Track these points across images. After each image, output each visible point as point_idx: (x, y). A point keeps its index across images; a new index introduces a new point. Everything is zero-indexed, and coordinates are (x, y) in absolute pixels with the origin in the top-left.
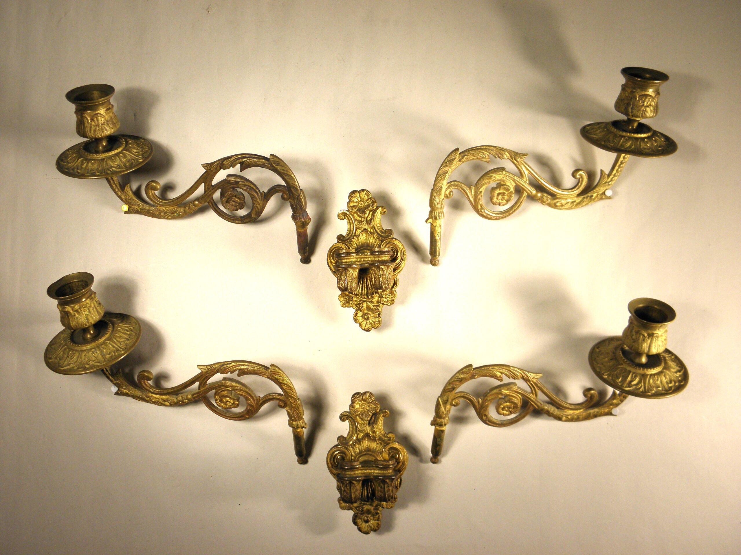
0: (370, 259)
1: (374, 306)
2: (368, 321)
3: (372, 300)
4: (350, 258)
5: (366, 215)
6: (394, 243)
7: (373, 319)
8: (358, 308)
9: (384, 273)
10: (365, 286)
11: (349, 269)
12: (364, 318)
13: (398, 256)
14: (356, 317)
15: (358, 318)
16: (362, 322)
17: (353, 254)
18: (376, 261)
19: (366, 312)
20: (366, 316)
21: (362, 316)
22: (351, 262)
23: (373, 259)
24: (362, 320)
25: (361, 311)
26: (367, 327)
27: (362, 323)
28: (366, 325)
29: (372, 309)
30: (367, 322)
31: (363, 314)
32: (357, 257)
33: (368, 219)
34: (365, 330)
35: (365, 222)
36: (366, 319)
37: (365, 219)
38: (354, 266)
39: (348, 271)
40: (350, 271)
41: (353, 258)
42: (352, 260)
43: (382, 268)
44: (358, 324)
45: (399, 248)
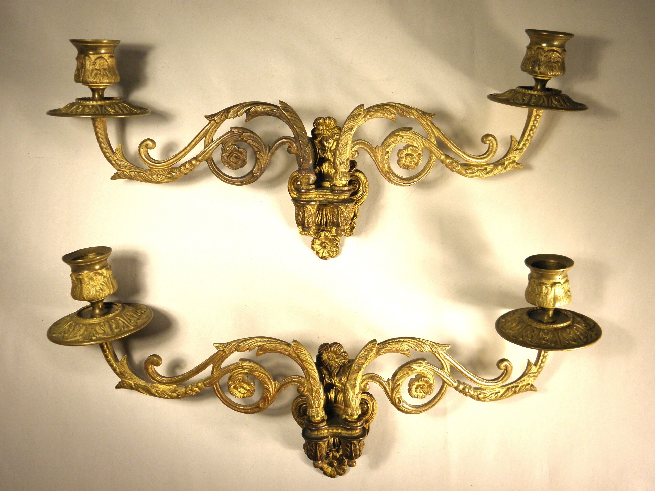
0: (329, 197)
1: (332, 236)
2: (326, 250)
3: (330, 230)
4: (310, 195)
5: (330, 145)
6: (356, 176)
7: (331, 248)
8: (316, 236)
9: (342, 212)
10: (325, 216)
11: (307, 206)
12: (322, 246)
13: (359, 190)
14: (313, 245)
15: (315, 246)
16: (320, 250)
17: (312, 191)
18: (335, 199)
19: (324, 241)
20: (324, 245)
21: (320, 245)
22: (310, 198)
23: (332, 197)
24: (319, 249)
25: (319, 240)
26: (324, 255)
27: (319, 252)
28: (323, 253)
29: (331, 239)
30: (324, 251)
31: (321, 243)
32: (316, 193)
33: (332, 149)
34: (321, 258)
35: (329, 152)
36: (323, 248)
37: (329, 149)
38: (312, 203)
39: (306, 207)
40: (308, 208)
41: (312, 195)
42: (311, 196)
43: (341, 208)
44: (315, 252)
45: (361, 181)
